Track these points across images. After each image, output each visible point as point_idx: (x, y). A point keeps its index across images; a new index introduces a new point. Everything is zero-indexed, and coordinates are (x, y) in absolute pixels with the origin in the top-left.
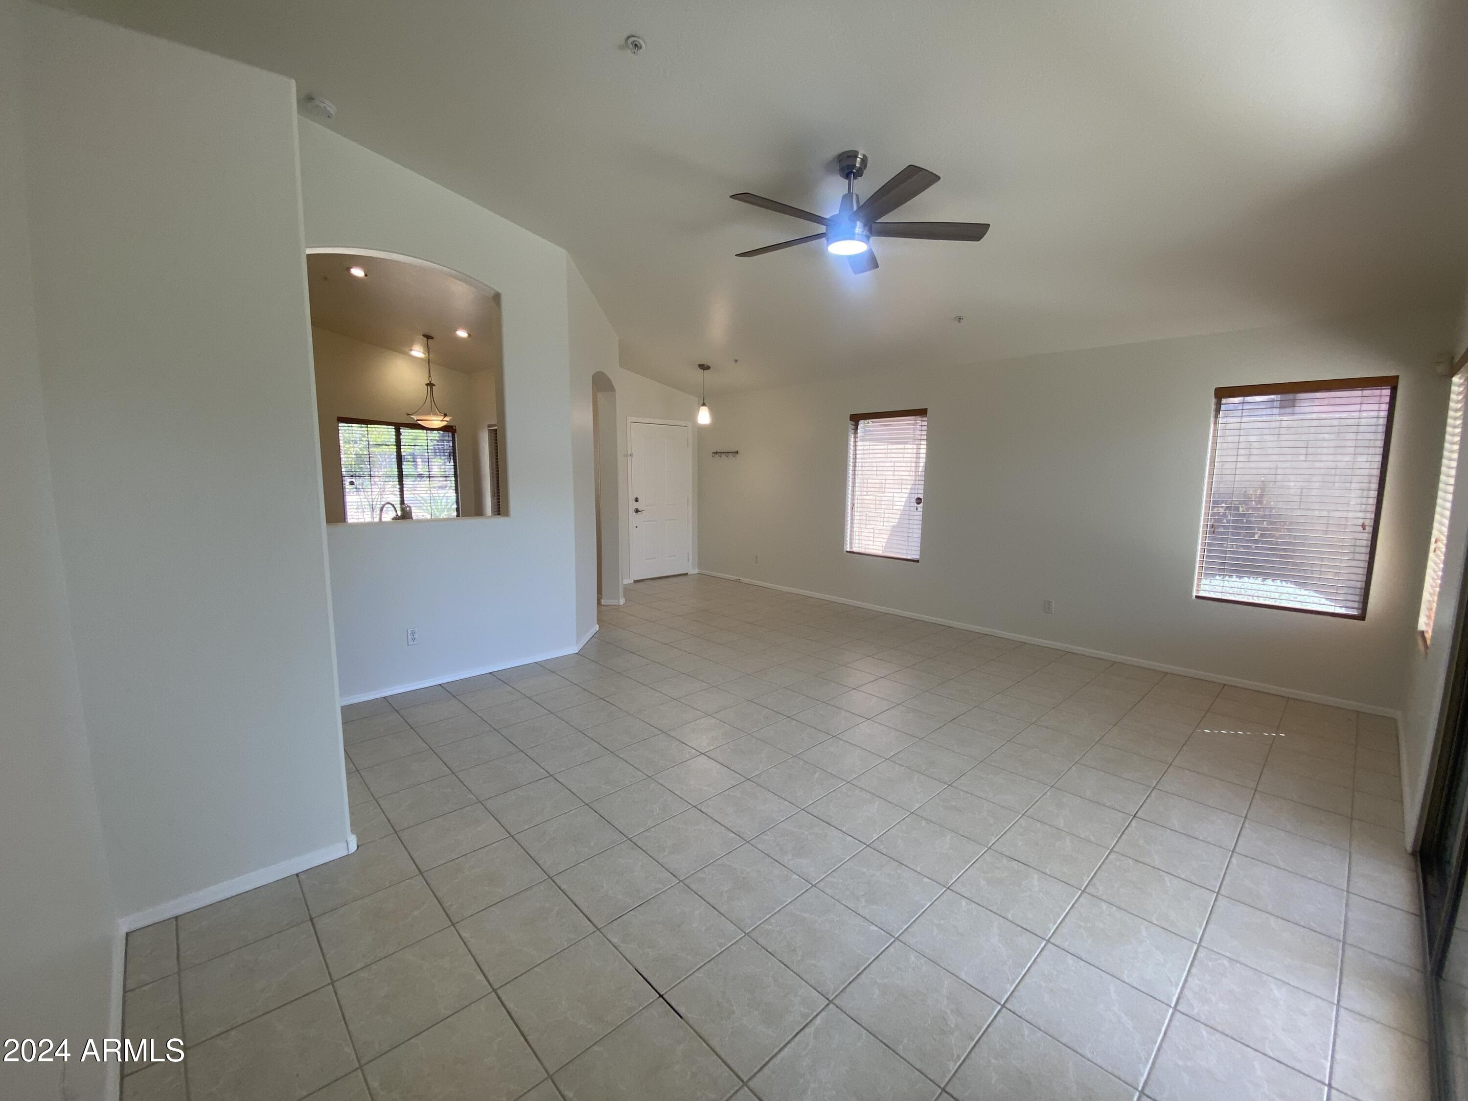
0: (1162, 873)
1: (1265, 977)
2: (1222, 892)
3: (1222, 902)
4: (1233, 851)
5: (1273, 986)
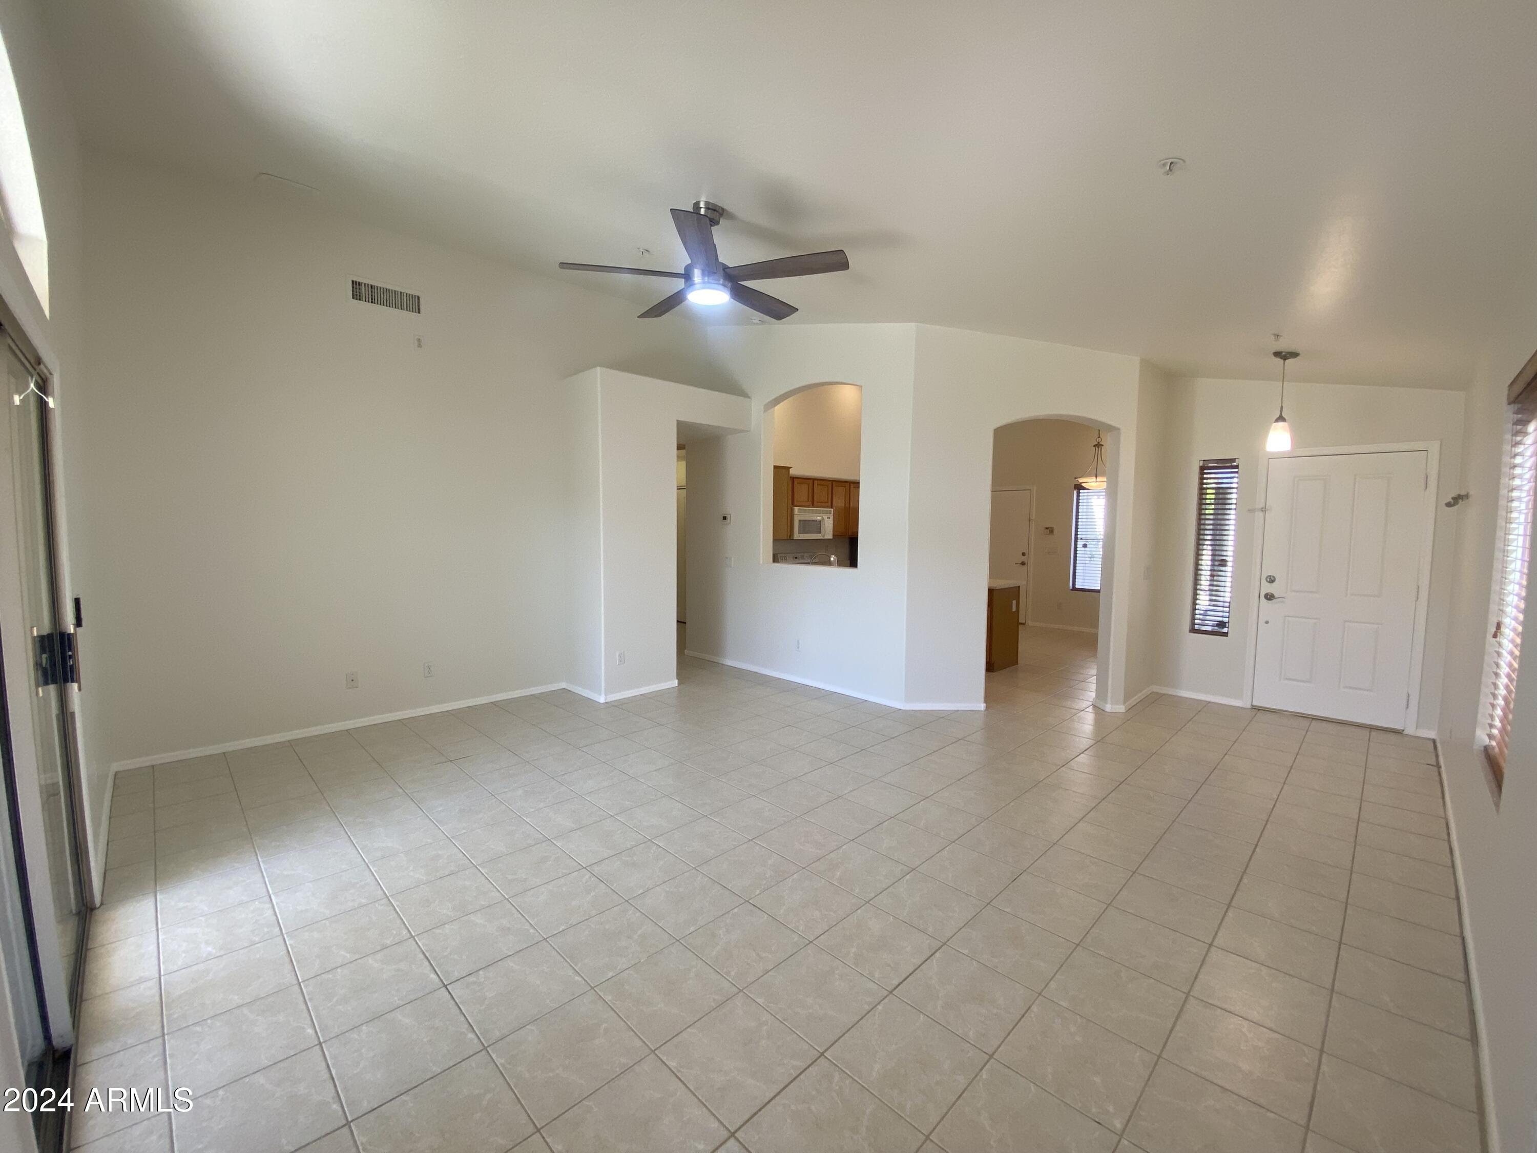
0: (357, 956)
1: (222, 953)
2: (296, 988)
3: (289, 978)
4: (320, 1044)
5: (214, 951)
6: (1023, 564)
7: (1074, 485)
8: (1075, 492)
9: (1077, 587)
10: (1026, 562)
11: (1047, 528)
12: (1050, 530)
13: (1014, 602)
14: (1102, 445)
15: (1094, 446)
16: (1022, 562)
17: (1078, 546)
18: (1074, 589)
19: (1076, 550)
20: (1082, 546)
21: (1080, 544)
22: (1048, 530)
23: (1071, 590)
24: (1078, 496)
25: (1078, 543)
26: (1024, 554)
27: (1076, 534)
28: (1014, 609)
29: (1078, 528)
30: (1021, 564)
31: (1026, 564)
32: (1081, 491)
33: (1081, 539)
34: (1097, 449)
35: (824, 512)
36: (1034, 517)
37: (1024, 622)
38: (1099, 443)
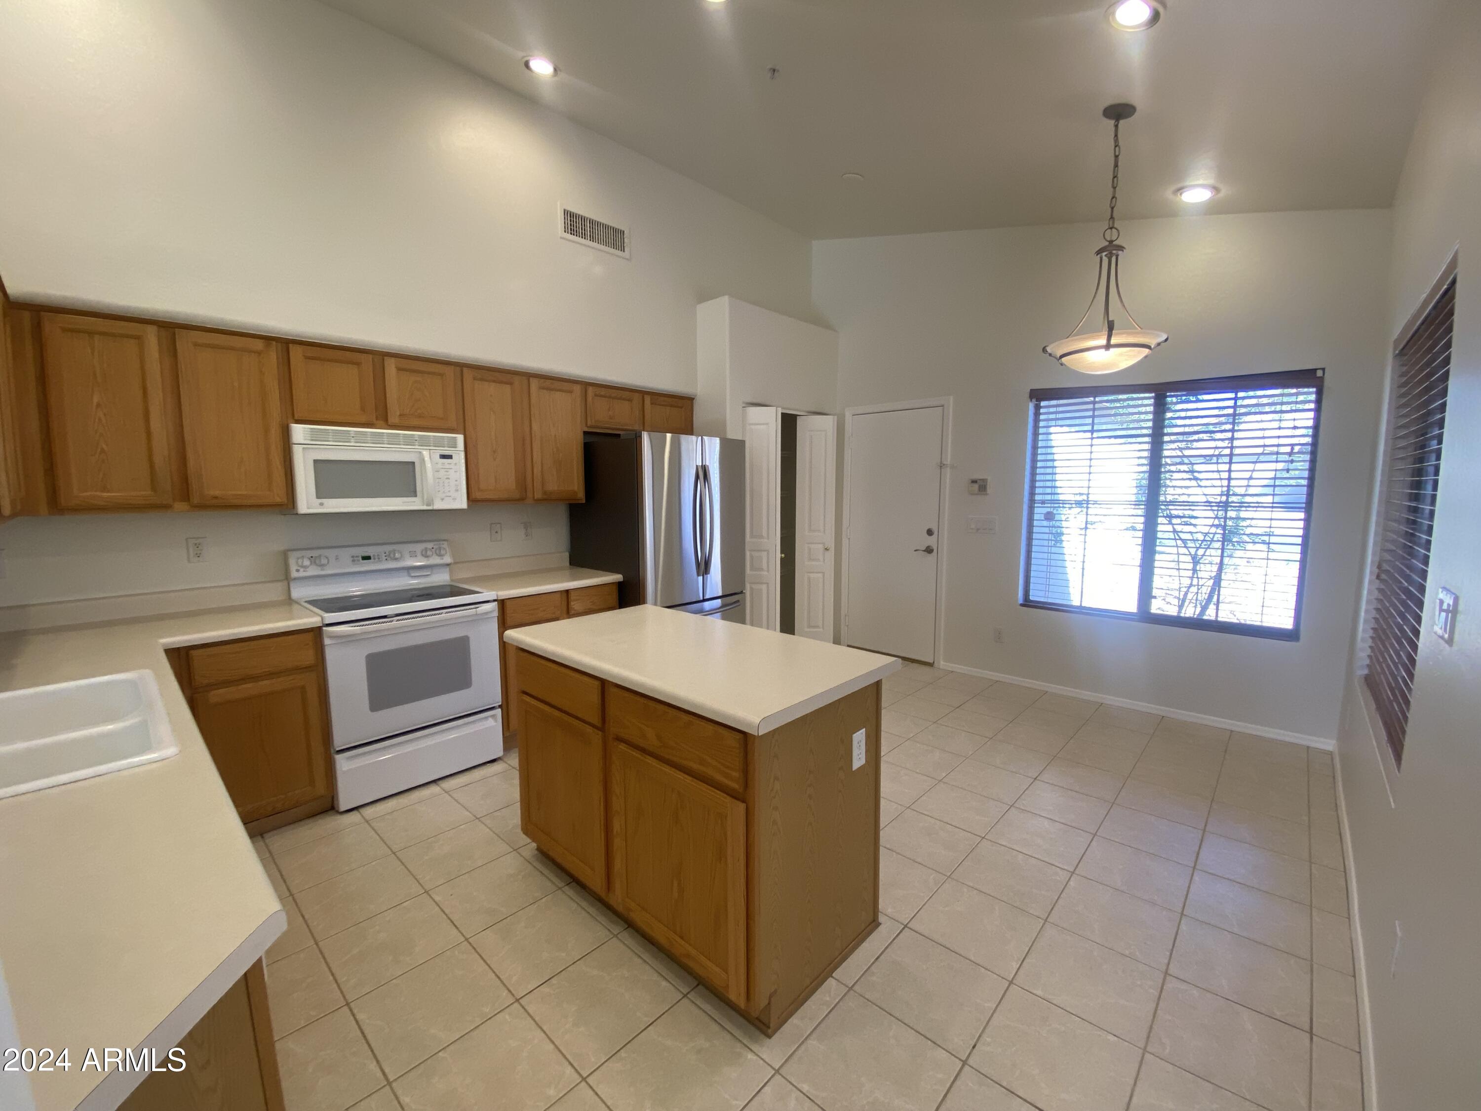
6: (929, 550)
7: (1029, 390)
8: (1031, 406)
9: (1031, 598)
10: (935, 548)
11: (974, 482)
12: (981, 486)
13: (859, 738)
14: (1121, 248)
15: (1099, 252)
16: (928, 547)
17: (1036, 517)
18: (1028, 603)
19: (1030, 526)
20: (1042, 517)
21: (1039, 512)
22: (976, 487)
23: (1022, 605)
24: (1037, 414)
25: (1036, 510)
26: (930, 532)
27: (1032, 494)
28: (859, 759)
29: (1036, 481)
30: (924, 551)
31: (935, 551)
32: (1043, 404)
33: (1043, 502)
34: (1105, 260)
35: (424, 442)
36: (948, 460)
37: (931, 661)
38: (1111, 242)
